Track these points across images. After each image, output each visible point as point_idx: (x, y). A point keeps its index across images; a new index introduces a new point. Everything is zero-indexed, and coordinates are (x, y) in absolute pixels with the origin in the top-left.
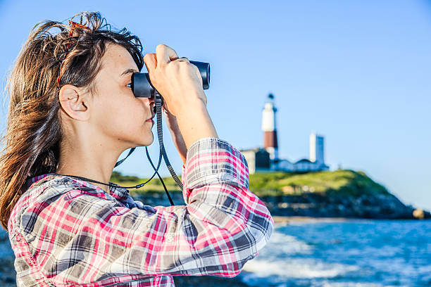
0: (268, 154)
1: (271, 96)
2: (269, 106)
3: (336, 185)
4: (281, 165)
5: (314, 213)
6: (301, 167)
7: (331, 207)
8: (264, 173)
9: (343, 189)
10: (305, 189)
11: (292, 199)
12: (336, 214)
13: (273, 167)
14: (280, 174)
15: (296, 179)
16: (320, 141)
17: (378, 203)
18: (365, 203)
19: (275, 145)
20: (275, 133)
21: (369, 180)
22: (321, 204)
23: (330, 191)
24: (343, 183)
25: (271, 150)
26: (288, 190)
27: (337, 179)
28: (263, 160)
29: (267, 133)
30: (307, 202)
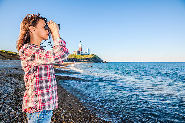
0: (80, 52)
2: (80, 43)
3: (91, 57)
4: (82, 54)
5: (88, 62)
6: (85, 54)
7: (90, 61)
8: (79, 55)
9: (92, 58)
10: (86, 58)
11: (84, 59)
12: (91, 62)
13: (81, 54)
14: (82, 55)
15: (84, 56)
16: (89, 49)
17: (98, 60)
18: (96, 60)
19: (81, 50)
20: (81, 48)
21: (97, 56)
22: (89, 60)
23: (90, 58)
24: (92, 56)
25: (80, 51)
28: (79, 53)
29: (80, 48)
30: (86, 60)
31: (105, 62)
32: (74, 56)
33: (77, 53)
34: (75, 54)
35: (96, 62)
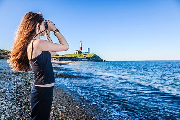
1: (81, 42)
2: (81, 43)
3: (91, 56)
4: (83, 53)
5: (88, 61)
6: (86, 53)
8: (80, 54)
10: (86, 57)
11: (84, 58)
12: (91, 61)
15: (85, 55)
16: (89, 49)
17: (98, 59)
18: (96, 59)
19: (82, 50)
20: (82, 48)
21: (96, 55)
22: (89, 59)
24: (92, 56)
26: (84, 57)
27: (91, 55)
28: (80, 52)
29: (80, 48)
30: (86, 59)
31: (105, 61)
32: (75, 56)
33: (78, 53)
34: (76, 53)
35: (96, 61)
